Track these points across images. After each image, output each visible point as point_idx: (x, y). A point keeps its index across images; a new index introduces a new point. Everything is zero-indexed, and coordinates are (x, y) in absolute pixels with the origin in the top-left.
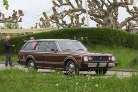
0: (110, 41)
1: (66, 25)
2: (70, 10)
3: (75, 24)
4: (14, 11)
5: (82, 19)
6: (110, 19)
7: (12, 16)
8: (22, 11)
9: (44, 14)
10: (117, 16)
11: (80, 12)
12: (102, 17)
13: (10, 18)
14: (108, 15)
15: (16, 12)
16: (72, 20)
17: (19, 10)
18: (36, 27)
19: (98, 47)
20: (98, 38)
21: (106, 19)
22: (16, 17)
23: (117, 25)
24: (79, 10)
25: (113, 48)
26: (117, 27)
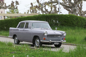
0: (73, 24)
1: (47, 12)
2: (48, 2)
3: (54, 12)
4: (12, 1)
5: (58, 8)
6: (76, 9)
7: (10, 5)
8: (18, 2)
9: (32, 4)
10: (81, 7)
11: (56, 4)
12: (71, 8)
13: (9, 6)
14: (75, 6)
15: (14, 2)
16: (51, 9)
17: (16, 1)
18: (28, 13)
19: (64, 27)
20: (65, 22)
21: (73, 9)
22: (13, 5)
23: (81, 13)
24: (55, 2)
25: (75, 28)
26: (81, 14)
